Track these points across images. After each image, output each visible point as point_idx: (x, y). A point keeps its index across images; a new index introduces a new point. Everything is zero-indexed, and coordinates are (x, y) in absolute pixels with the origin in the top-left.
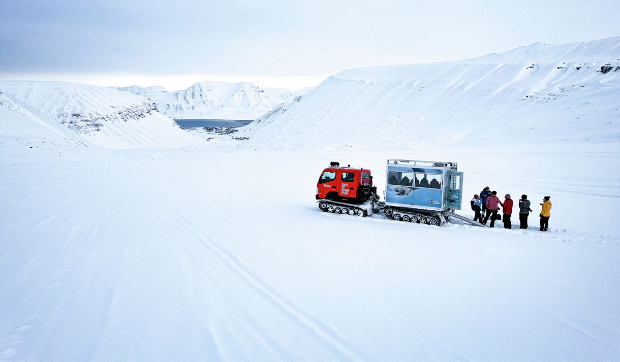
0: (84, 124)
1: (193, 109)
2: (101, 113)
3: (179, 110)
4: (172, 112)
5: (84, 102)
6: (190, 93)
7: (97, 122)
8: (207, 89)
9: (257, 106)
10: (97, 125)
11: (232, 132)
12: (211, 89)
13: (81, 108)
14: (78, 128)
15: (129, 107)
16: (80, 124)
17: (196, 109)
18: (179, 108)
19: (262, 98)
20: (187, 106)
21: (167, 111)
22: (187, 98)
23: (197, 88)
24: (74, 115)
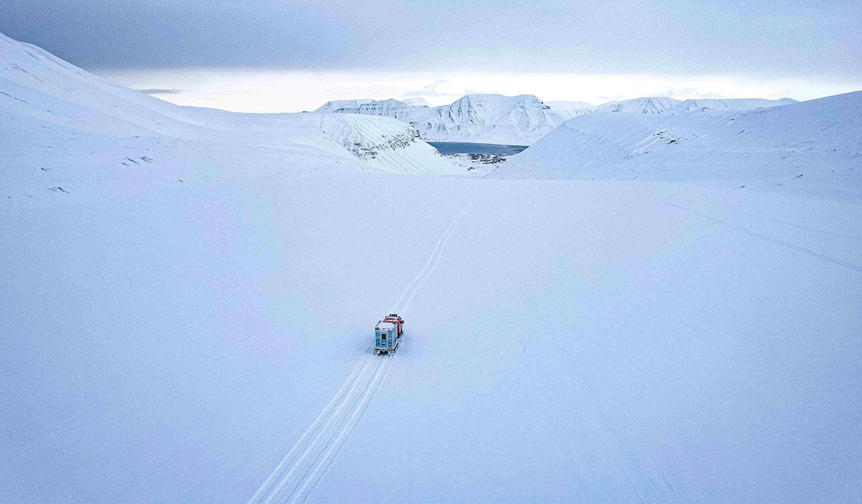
0: (364, 152)
1: (459, 129)
2: (375, 142)
3: (442, 130)
4: (433, 133)
5: (362, 133)
6: (455, 109)
7: (373, 151)
8: (477, 103)
9: (540, 128)
10: (373, 153)
11: (499, 161)
12: (482, 103)
13: (360, 138)
14: (359, 155)
15: (396, 136)
16: (361, 152)
17: (462, 129)
18: (442, 128)
19: (547, 116)
20: (452, 125)
21: (428, 131)
22: (452, 115)
23: (465, 103)
24: (356, 145)
